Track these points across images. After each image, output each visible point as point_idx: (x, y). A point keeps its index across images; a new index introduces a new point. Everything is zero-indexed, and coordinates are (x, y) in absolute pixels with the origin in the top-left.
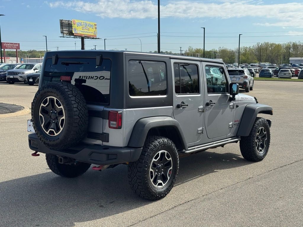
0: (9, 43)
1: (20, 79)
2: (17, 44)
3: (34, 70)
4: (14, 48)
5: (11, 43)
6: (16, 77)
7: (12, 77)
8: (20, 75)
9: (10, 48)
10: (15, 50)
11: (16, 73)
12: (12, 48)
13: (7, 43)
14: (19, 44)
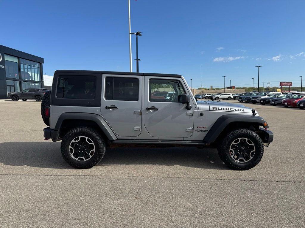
0: (285, 83)
1: (258, 101)
2: (290, 83)
3: (268, 96)
4: (288, 85)
5: (286, 83)
6: (255, 100)
7: (253, 100)
8: (258, 99)
9: (285, 85)
10: (288, 87)
11: (256, 98)
12: (287, 85)
13: (283, 83)
14: (292, 83)
